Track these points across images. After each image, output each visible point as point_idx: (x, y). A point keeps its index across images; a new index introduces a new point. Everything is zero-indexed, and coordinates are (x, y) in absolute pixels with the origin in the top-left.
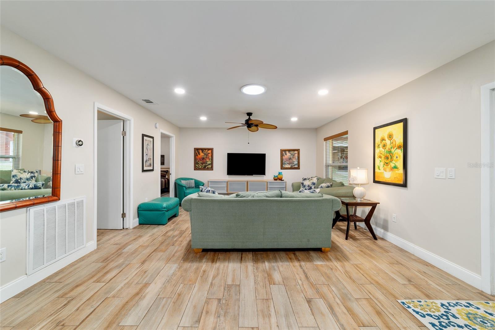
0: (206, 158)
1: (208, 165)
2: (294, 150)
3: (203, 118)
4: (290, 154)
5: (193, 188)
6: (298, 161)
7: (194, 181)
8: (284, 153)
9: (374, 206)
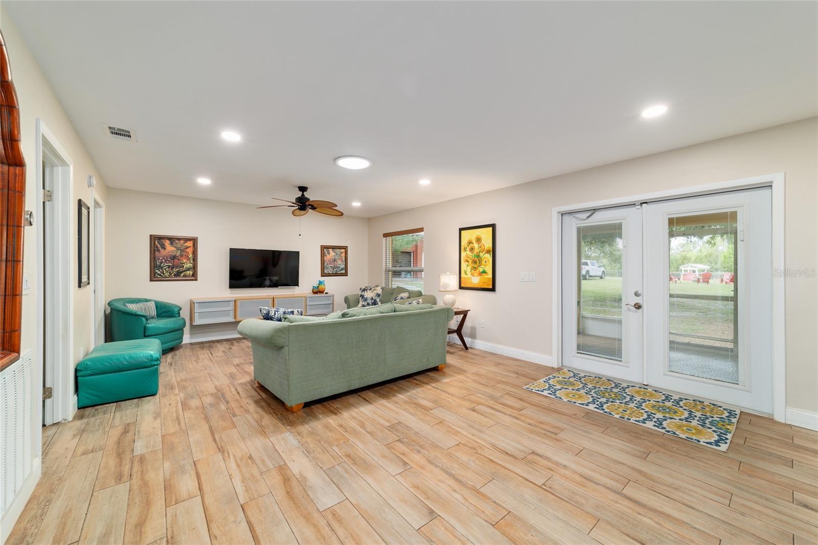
0: (182, 256)
1: (185, 271)
2: (340, 248)
3: (204, 181)
4: (334, 254)
5: (153, 318)
6: (345, 265)
7: (154, 303)
8: (326, 252)
9: (465, 313)
